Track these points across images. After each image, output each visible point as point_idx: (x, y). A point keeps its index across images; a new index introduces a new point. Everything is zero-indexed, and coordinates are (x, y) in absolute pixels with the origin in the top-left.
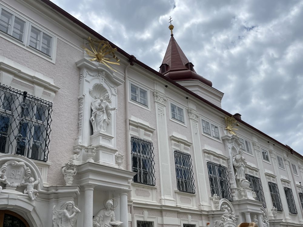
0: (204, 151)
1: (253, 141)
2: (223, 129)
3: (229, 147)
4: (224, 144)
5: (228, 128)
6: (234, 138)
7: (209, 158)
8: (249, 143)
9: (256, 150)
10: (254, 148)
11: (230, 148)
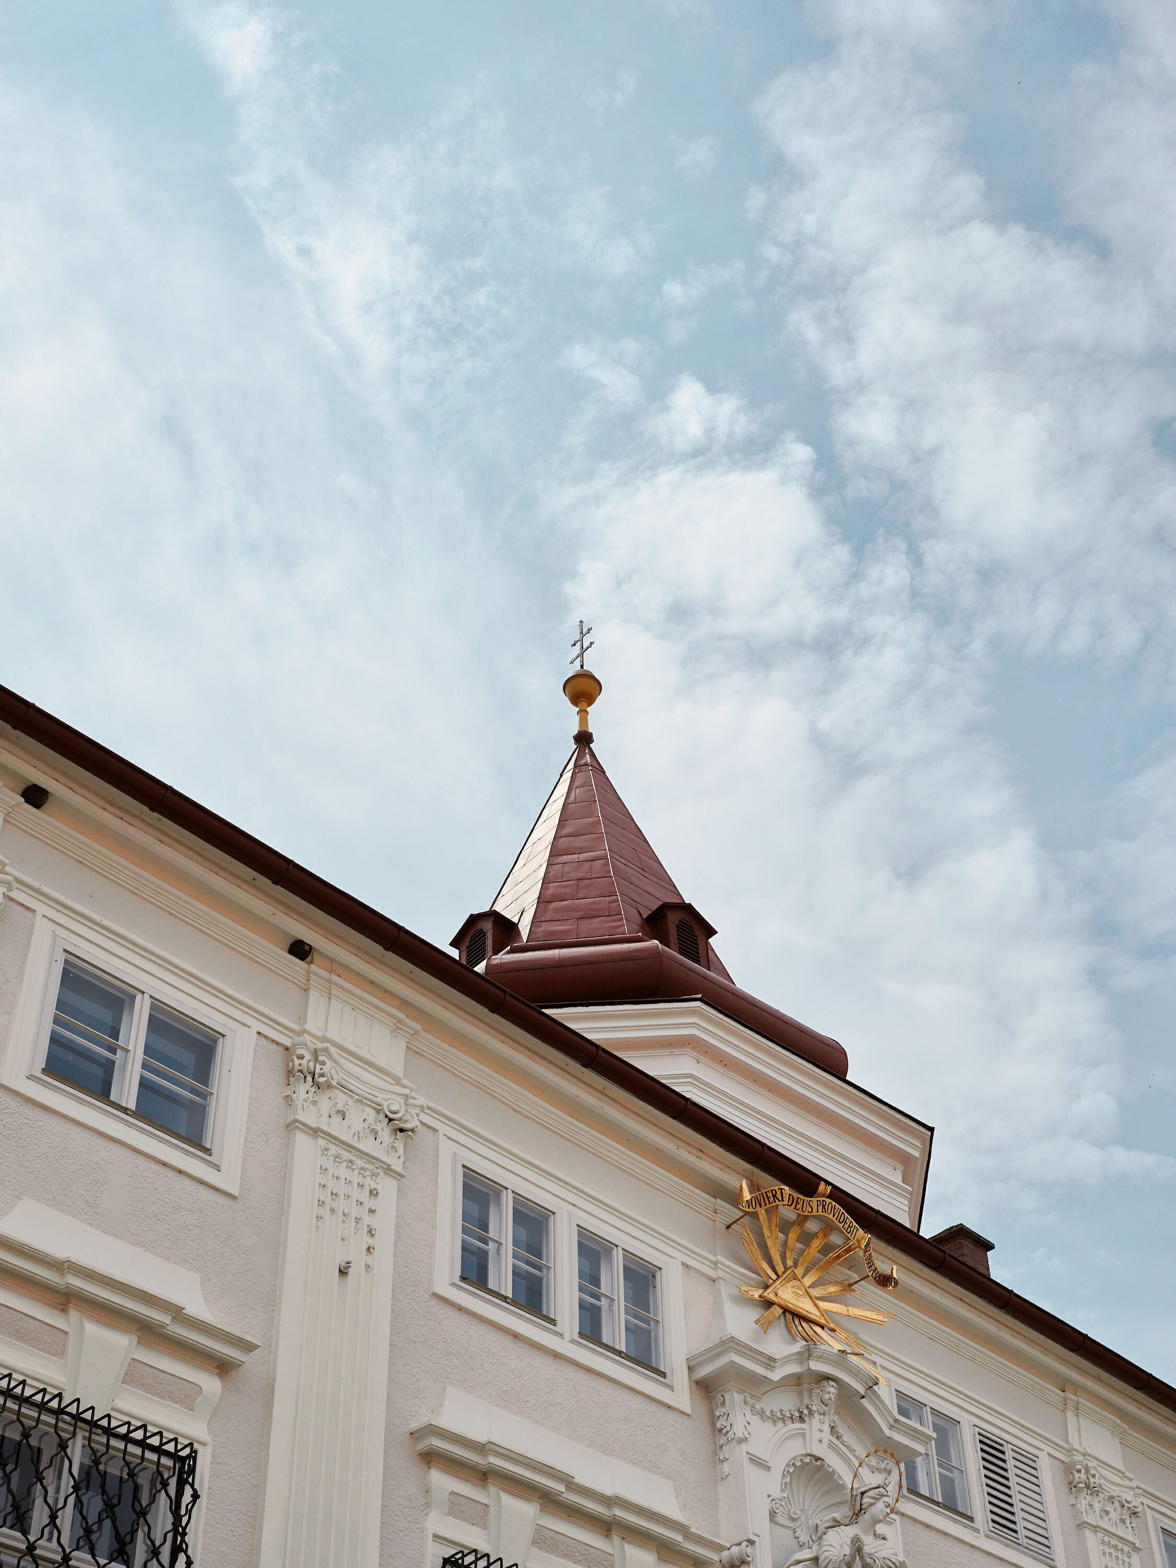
0: (423, 1445)
1: (1070, 1451)
2: (725, 1290)
3: (757, 1447)
4: (713, 1419)
5: (787, 1294)
6: (827, 1378)
7: (484, 1526)
8: (1029, 1463)
9: (1095, 1528)
10: (1076, 1514)
11: (764, 1466)
